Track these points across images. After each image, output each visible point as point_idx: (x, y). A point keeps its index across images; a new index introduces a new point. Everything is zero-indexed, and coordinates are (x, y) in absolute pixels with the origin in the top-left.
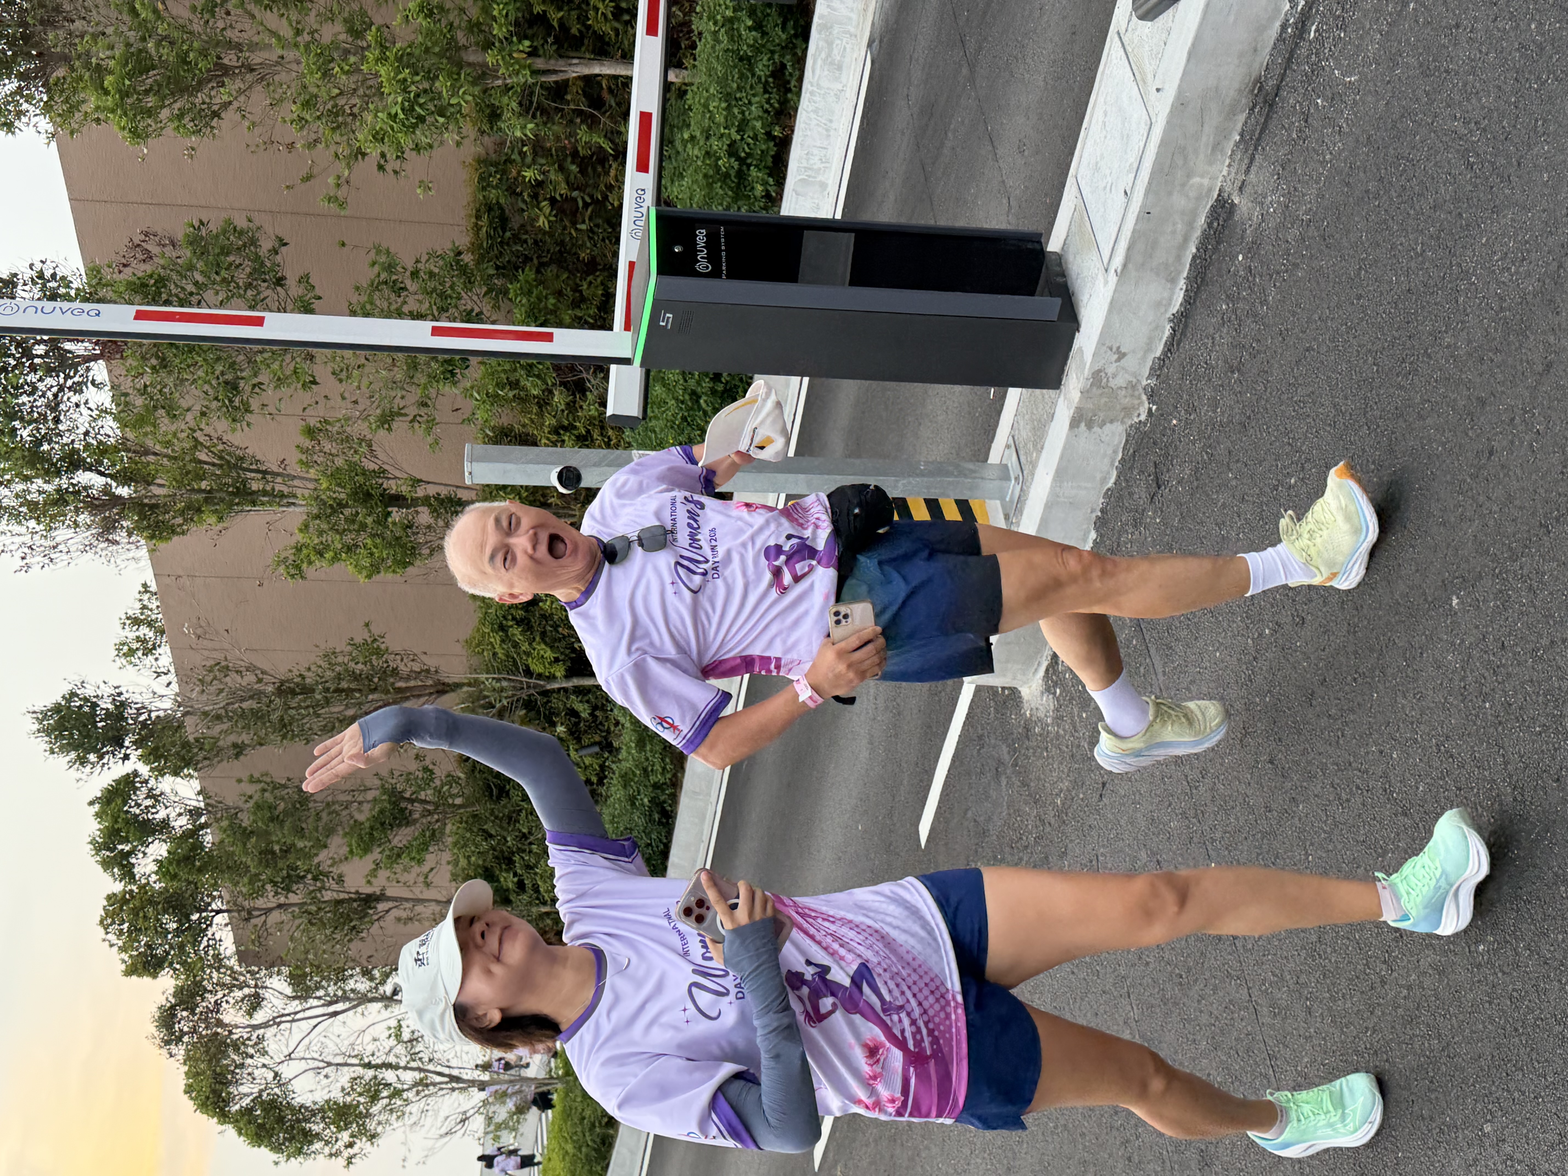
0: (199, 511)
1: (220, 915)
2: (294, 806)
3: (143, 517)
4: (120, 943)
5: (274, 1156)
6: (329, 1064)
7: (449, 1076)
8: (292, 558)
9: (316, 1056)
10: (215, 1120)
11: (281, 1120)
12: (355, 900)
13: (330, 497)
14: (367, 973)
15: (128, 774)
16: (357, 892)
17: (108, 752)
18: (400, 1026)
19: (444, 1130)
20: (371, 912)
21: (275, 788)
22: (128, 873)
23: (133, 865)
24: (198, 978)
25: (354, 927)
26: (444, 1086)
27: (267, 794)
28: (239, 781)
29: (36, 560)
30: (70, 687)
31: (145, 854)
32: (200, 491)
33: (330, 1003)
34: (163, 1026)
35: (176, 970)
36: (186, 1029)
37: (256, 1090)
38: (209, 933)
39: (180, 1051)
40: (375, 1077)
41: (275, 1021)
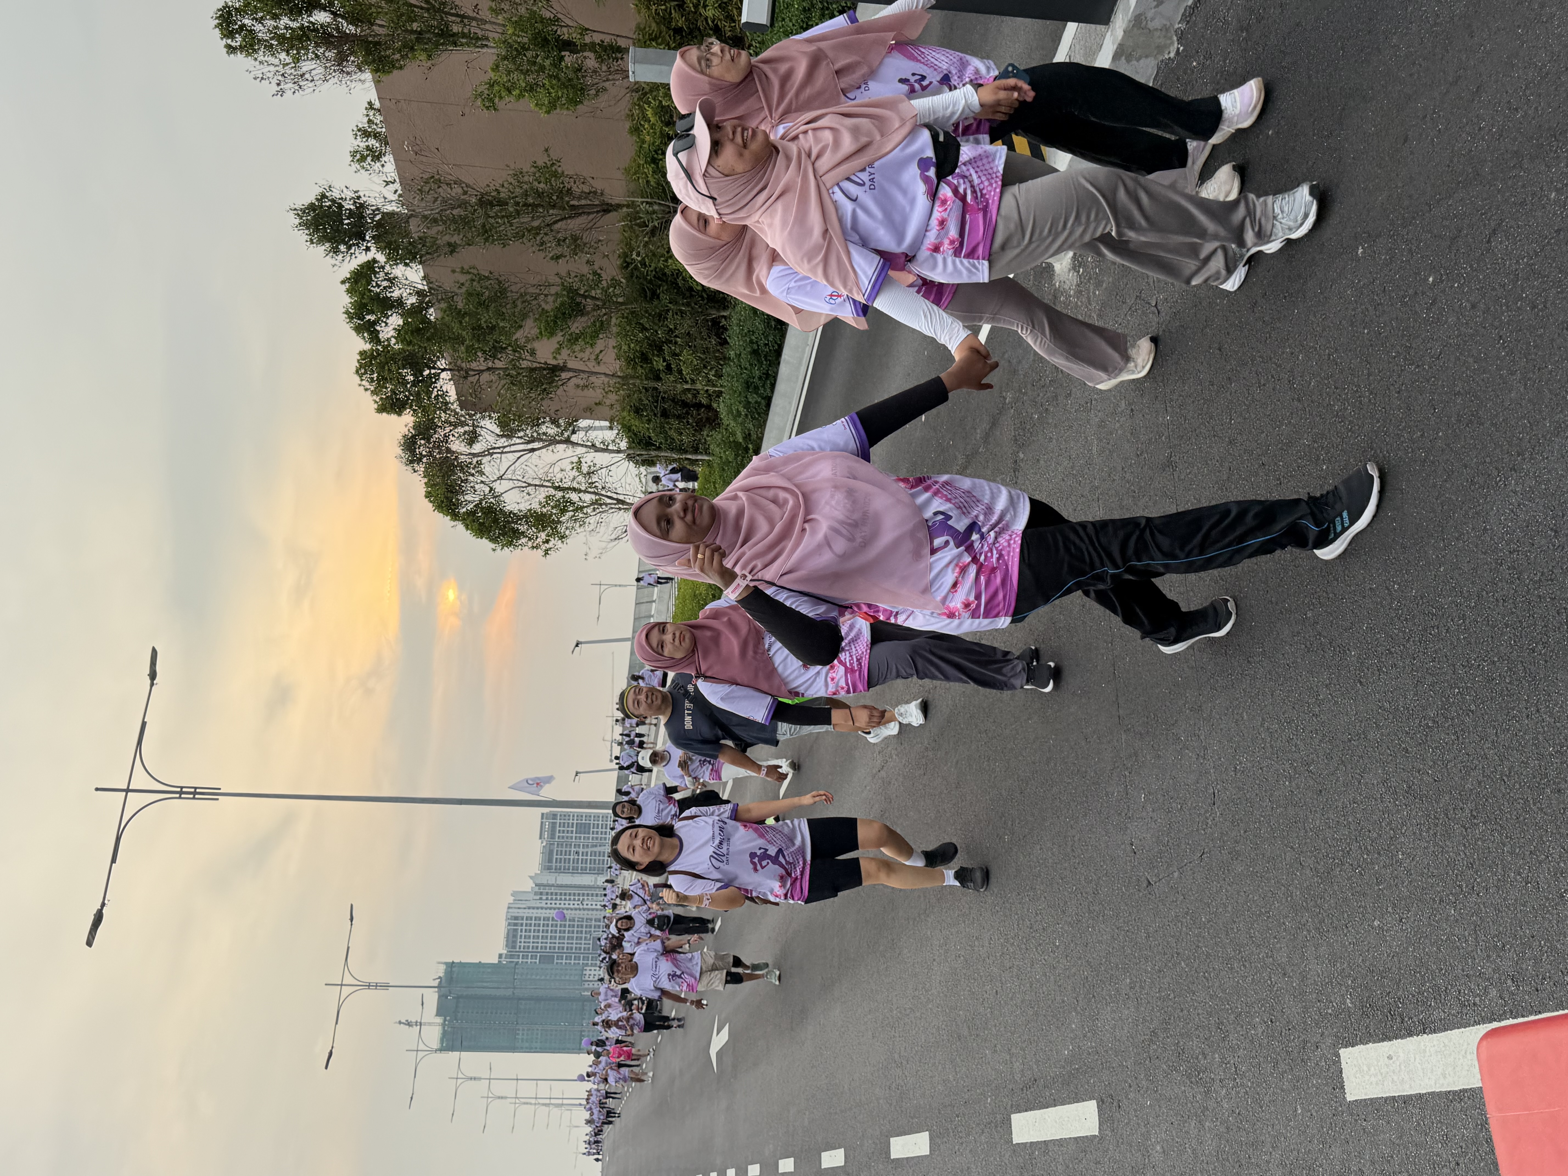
0: (412, 49)
1: (445, 373)
2: (496, 294)
3: (368, 53)
4: (372, 388)
5: (493, 546)
6: (530, 485)
7: (616, 499)
8: (486, 92)
9: (520, 478)
10: (449, 517)
11: (496, 521)
12: (544, 369)
13: (516, 42)
14: (554, 422)
15: (368, 261)
16: (546, 363)
17: (354, 244)
18: (580, 462)
19: (613, 537)
20: (557, 379)
21: (480, 279)
22: (374, 337)
23: (378, 332)
24: (431, 417)
25: (545, 389)
26: (612, 506)
27: (475, 283)
28: (454, 271)
29: (289, 86)
30: (321, 190)
31: (387, 324)
32: (412, 32)
33: (529, 442)
34: (408, 450)
35: (414, 411)
36: (424, 453)
37: (477, 499)
38: (438, 385)
39: (421, 468)
40: (564, 497)
41: (489, 452)
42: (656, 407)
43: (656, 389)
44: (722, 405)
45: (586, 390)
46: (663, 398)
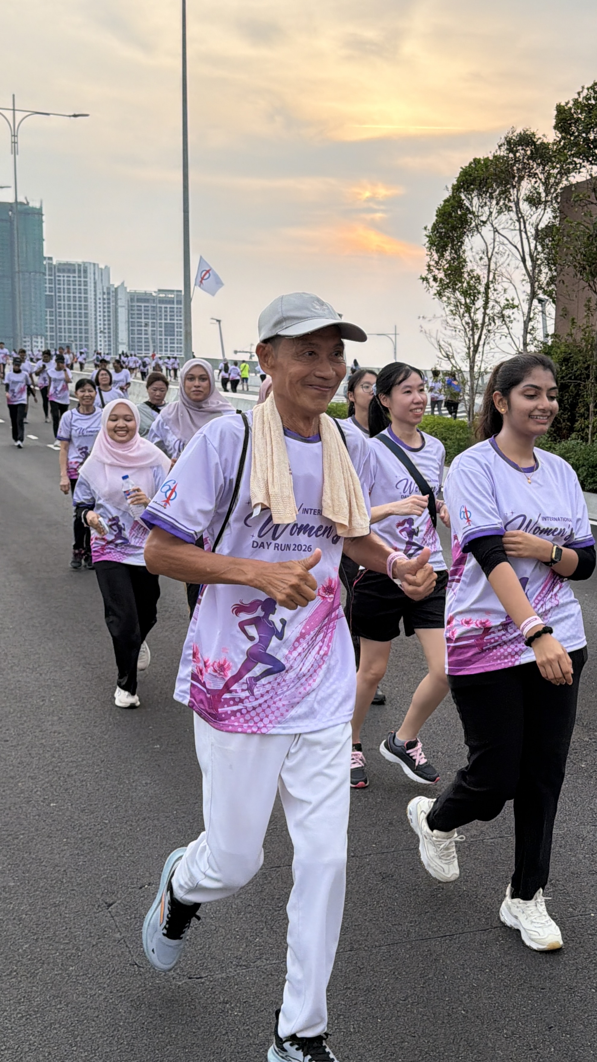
4: (580, 100)
5: (430, 227)
6: (490, 260)
7: (478, 345)
9: (496, 250)
10: (456, 183)
11: (454, 228)
14: (552, 280)
18: (513, 307)
19: (442, 343)
24: (553, 159)
25: (585, 269)
26: (471, 341)
33: (531, 256)
34: (520, 138)
35: (560, 141)
36: (518, 154)
37: (474, 209)
38: (585, 163)
39: (503, 152)
40: (479, 293)
41: (521, 218)
42: (570, 378)
43: (588, 377)
44: (573, 442)
45: (585, 309)
46: (579, 385)
